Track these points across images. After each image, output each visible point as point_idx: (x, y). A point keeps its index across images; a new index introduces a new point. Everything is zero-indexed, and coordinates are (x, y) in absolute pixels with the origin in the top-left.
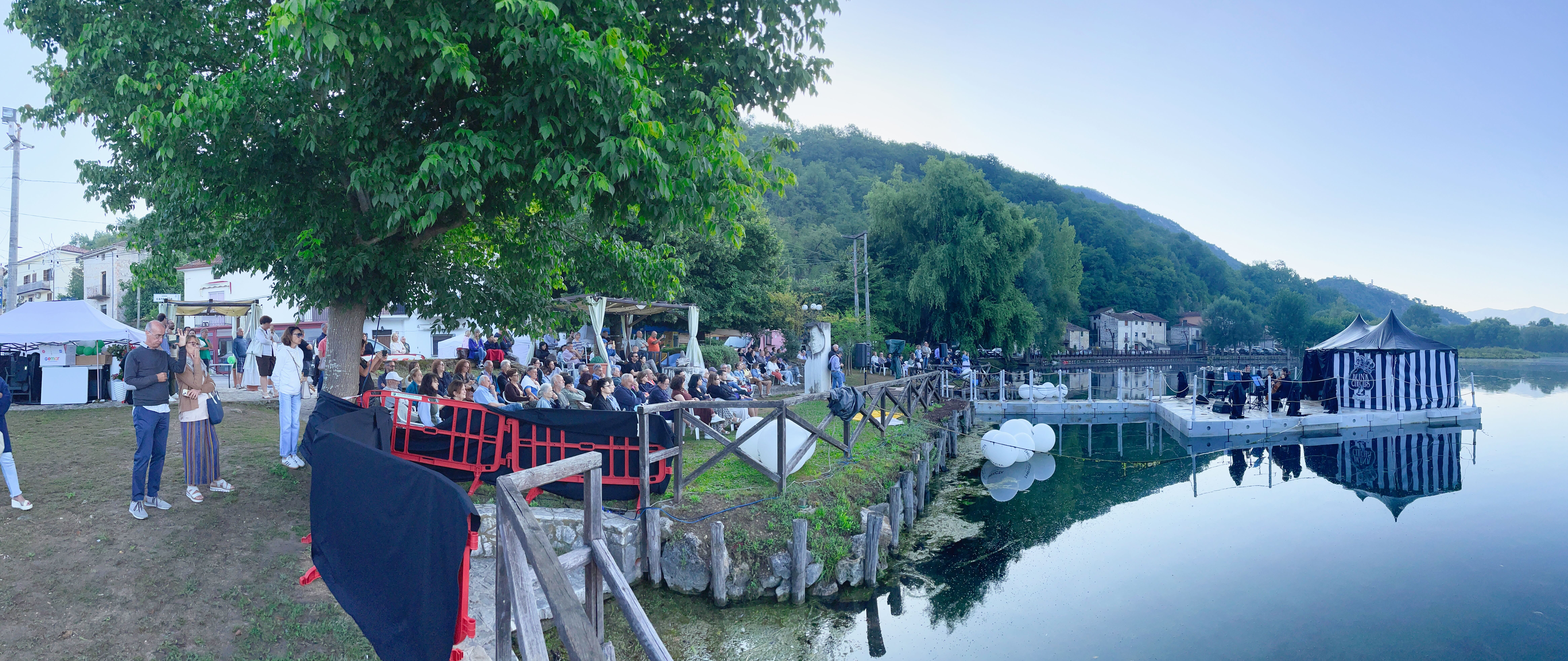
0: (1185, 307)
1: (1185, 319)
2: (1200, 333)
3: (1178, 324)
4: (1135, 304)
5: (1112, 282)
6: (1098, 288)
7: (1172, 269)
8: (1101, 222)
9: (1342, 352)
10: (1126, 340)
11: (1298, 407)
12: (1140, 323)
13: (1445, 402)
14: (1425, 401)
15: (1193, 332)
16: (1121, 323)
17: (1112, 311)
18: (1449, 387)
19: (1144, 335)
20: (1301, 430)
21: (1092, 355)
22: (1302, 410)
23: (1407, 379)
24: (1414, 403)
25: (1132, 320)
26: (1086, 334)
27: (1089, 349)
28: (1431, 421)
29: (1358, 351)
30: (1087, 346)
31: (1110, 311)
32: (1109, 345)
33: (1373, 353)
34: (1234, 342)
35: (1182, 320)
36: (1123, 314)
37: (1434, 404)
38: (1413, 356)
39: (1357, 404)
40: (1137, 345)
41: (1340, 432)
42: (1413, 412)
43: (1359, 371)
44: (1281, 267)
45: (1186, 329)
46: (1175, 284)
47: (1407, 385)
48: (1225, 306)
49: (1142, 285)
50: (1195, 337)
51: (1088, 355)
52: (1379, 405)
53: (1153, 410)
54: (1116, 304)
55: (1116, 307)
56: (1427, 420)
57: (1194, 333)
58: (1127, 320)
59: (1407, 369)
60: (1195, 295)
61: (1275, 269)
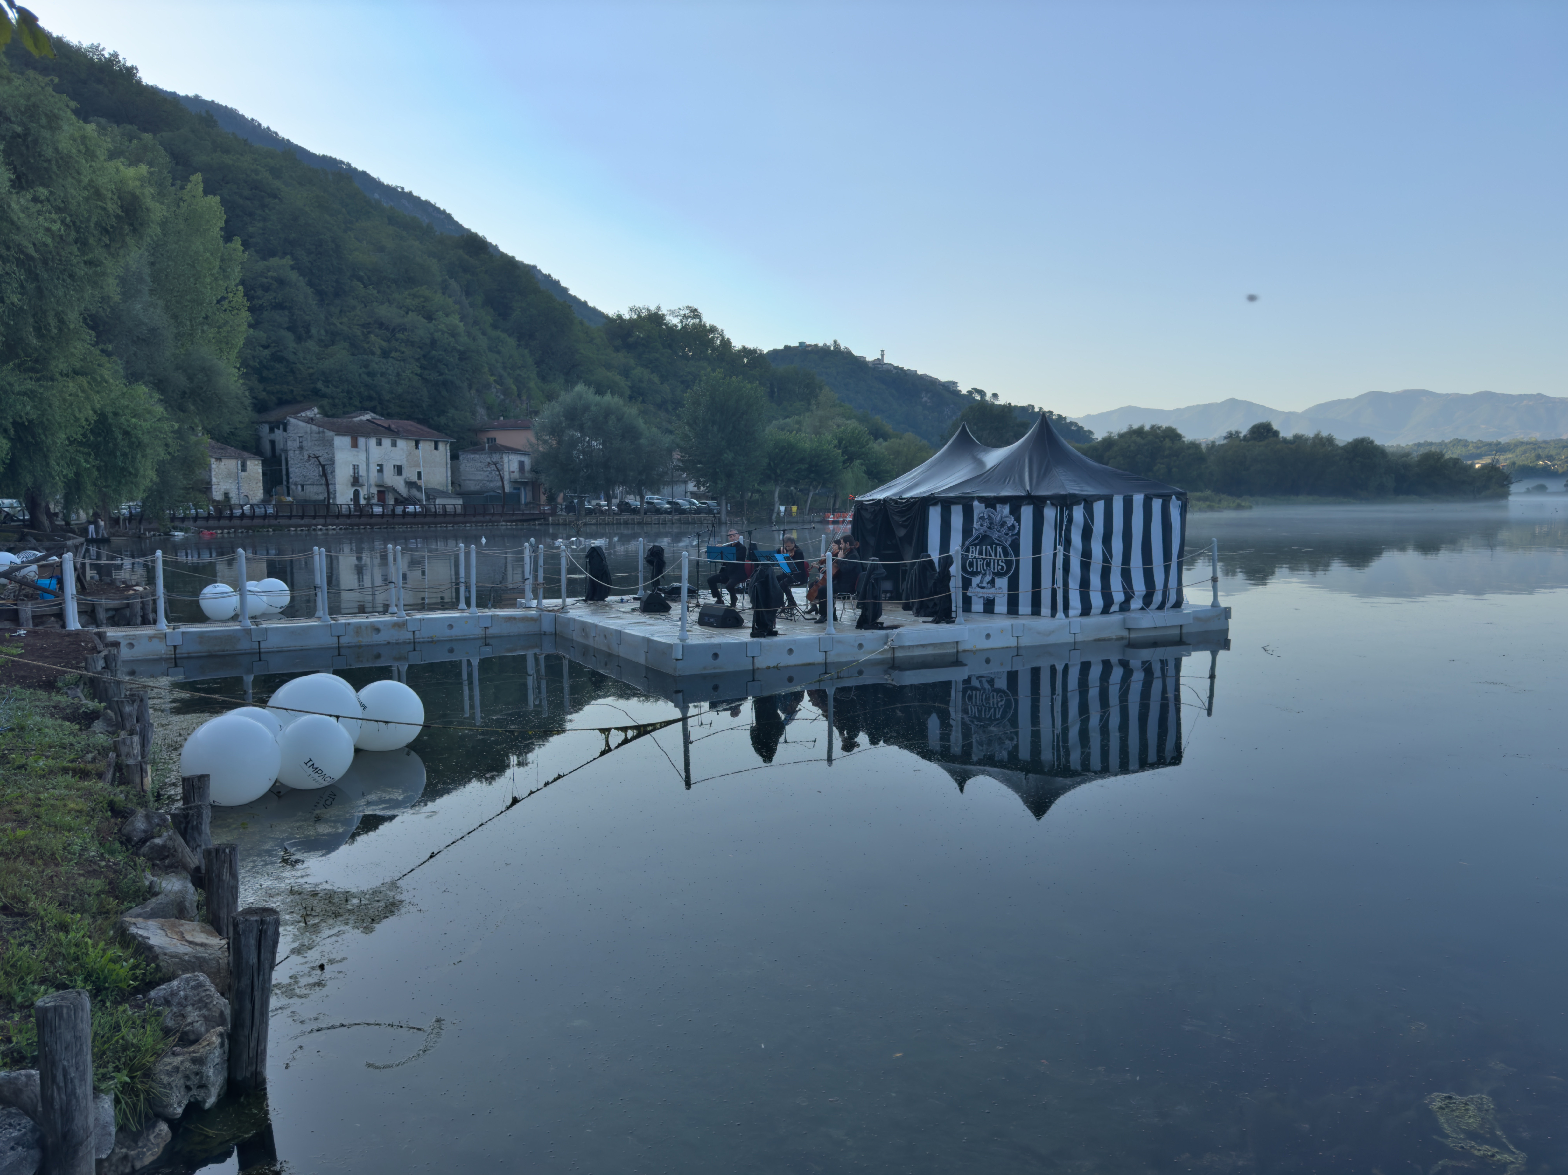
0: (489, 408)
1: (492, 434)
2: (528, 466)
3: (476, 447)
4: (370, 398)
5: (311, 345)
6: (278, 358)
7: (455, 320)
8: (275, 196)
9: (945, 503)
10: (356, 481)
11: (878, 612)
12: (387, 442)
13: (1158, 598)
14: (1119, 597)
15: (511, 464)
16: (342, 442)
17: (314, 412)
18: (1167, 569)
19: (399, 470)
20: (889, 655)
21: (276, 516)
22: (885, 618)
23: (1087, 554)
24: (1097, 600)
25: (367, 436)
26: (255, 467)
27: (265, 502)
28: (1133, 635)
29: (981, 499)
30: (257, 493)
31: (309, 414)
32: (315, 493)
33: (1015, 503)
34: (606, 489)
35: (484, 437)
36: (343, 421)
37: (1136, 603)
38: (1099, 508)
39: (978, 606)
40: (383, 492)
41: (962, 658)
42: (1096, 620)
43: (984, 539)
44: (690, 322)
45: (496, 457)
46: (463, 356)
47: (1085, 566)
48: (586, 408)
49: (385, 354)
50: (516, 475)
51: (265, 516)
52: (1025, 606)
53: (547, 627)
54: (324, 396)
55: (325, 402)
56: (1125, 634)
57: (515, 466)
58: (355, 434)
59: (1087, 534)
60: (509, 382)
61: (680, 326)
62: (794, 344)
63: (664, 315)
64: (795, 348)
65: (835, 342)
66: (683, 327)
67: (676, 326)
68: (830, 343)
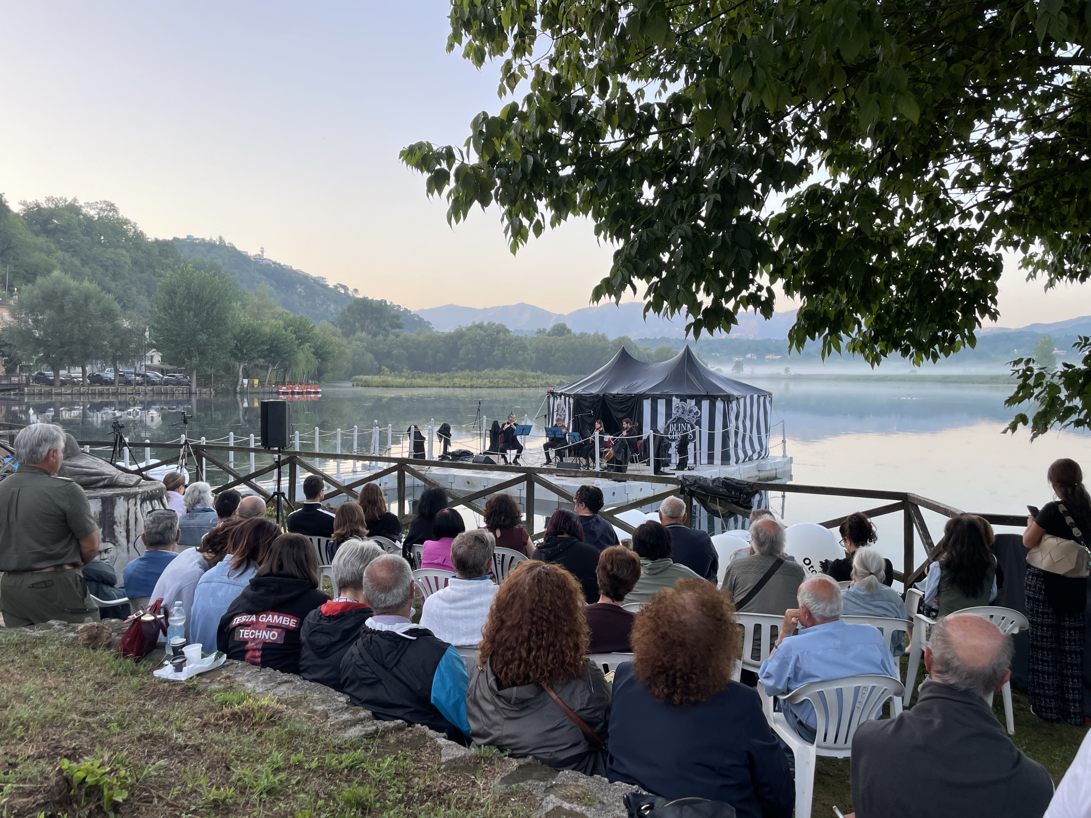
9: (654, 397)
13: (763, 453)
14: (749, 453)
29: (678, 396)
33: (698, 399)
34: (82, 363)
37: (756, 456)
42: (747, 466)
43: (679, 420)
52: (704, 459)
56: (758, 473)
59: (737, 417)
61: (96, 217)
62: (182, 236)
63: (81, 206)
64: (183, 240)
65: (221, 238)
66: (99, 218)
67: (93, 217)
68: (215, 238)
